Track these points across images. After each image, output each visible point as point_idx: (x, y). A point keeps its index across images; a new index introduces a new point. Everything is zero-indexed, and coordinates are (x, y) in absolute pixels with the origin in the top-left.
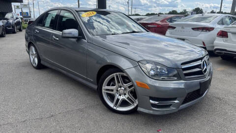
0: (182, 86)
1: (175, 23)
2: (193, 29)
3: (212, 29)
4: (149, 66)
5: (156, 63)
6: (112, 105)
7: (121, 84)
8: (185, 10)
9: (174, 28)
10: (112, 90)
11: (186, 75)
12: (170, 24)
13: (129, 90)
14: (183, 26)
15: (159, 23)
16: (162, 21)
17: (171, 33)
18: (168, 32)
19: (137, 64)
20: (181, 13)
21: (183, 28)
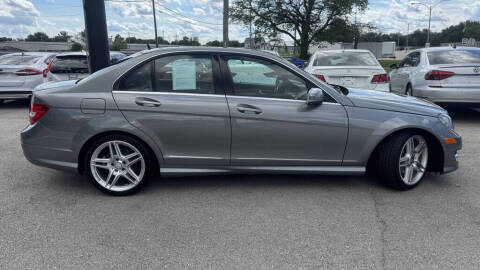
20: (57, 39)
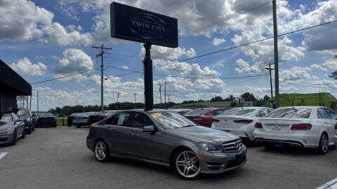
0: (224, 156)
1: (219, 116)
2: (235, 121)
3: (251, 121)
4: (205, 145)
5: (208, 144)
6: (183, 174)
7: (188, 159)
8: (232, 96)
9: (218, 121)
10: (182, 164)
11: (227, 150)
12: (215, 117)
13: (193, 162)
14: (226, 119)
15: (203, 116)
16: (206, 114)
17: (216, 126)
18: (213, 125)
19: (198, 144)
21: (226, 121)
